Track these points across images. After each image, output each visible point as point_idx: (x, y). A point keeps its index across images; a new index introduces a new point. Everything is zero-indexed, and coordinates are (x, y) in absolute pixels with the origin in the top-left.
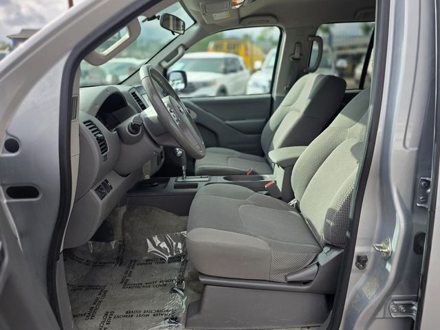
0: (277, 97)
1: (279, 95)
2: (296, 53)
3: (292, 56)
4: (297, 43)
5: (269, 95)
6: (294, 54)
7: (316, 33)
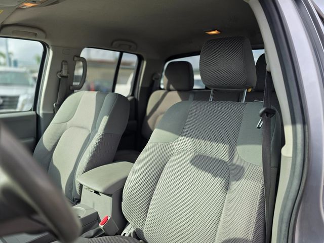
0: (44, 114)
1: (46, 112)
2: (63, 70)
3: (60, 73)
4: (63, 61)
5: (33, 113)
6: (61, 71)
7: (80, 55)
